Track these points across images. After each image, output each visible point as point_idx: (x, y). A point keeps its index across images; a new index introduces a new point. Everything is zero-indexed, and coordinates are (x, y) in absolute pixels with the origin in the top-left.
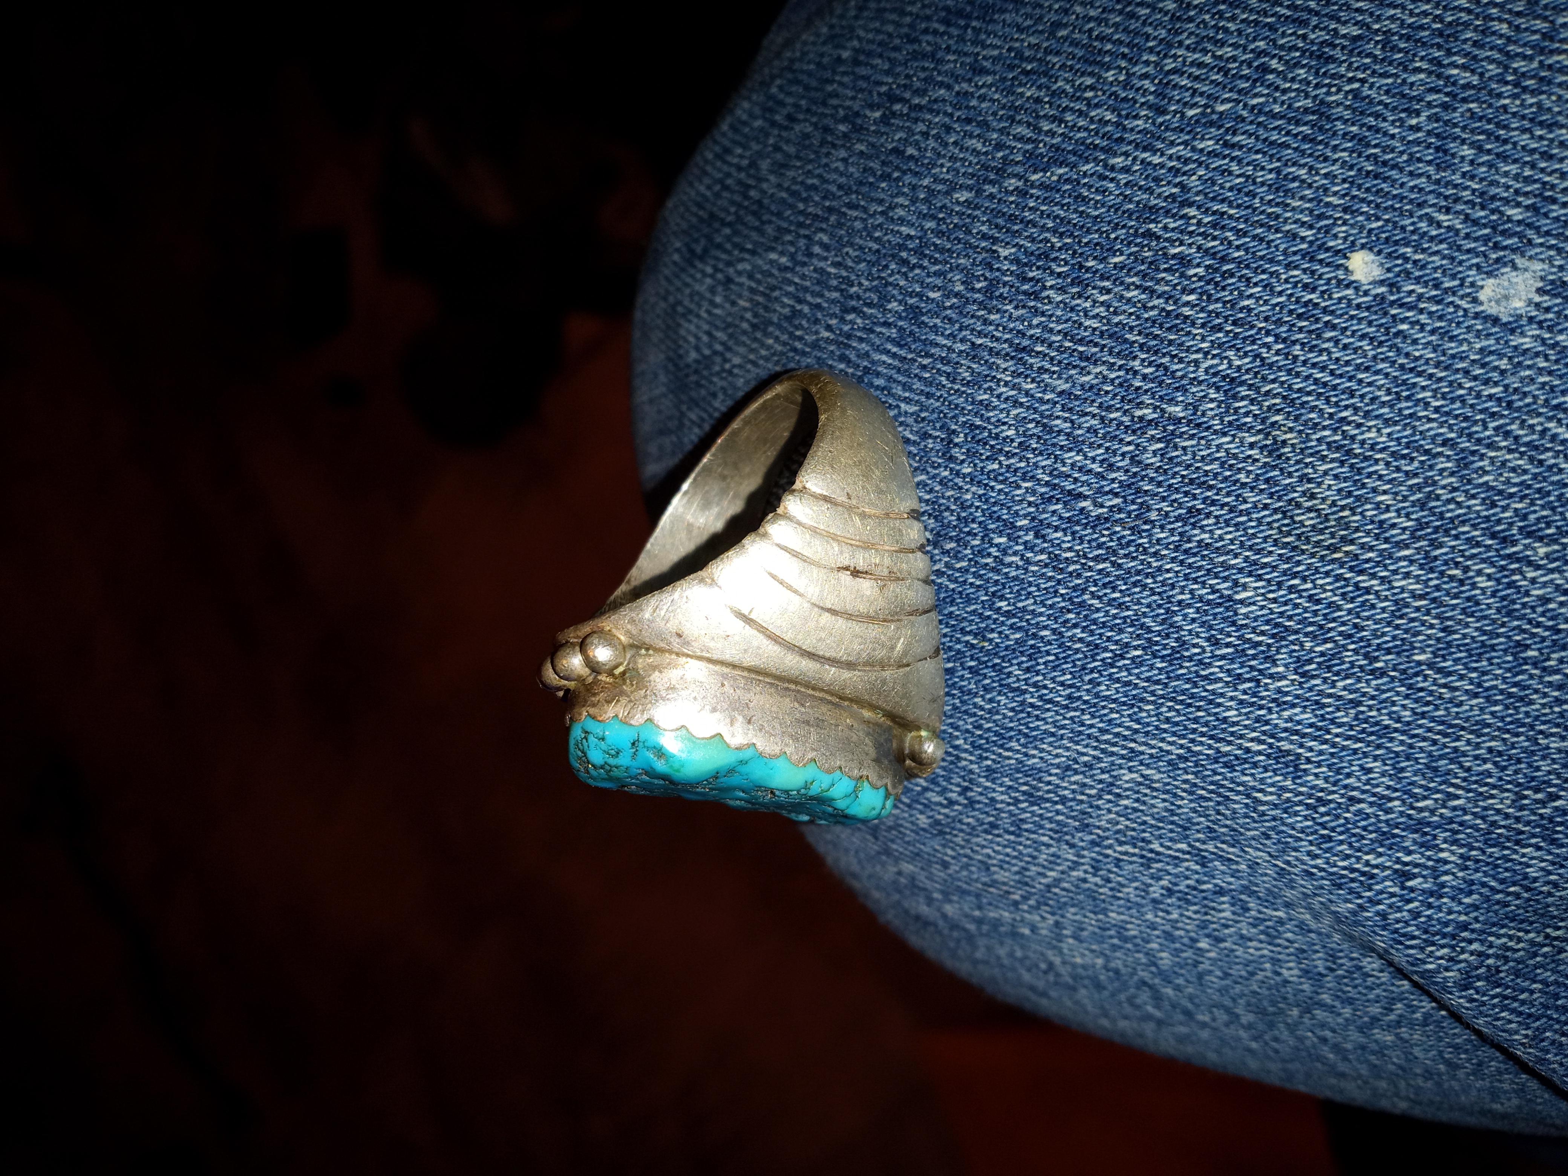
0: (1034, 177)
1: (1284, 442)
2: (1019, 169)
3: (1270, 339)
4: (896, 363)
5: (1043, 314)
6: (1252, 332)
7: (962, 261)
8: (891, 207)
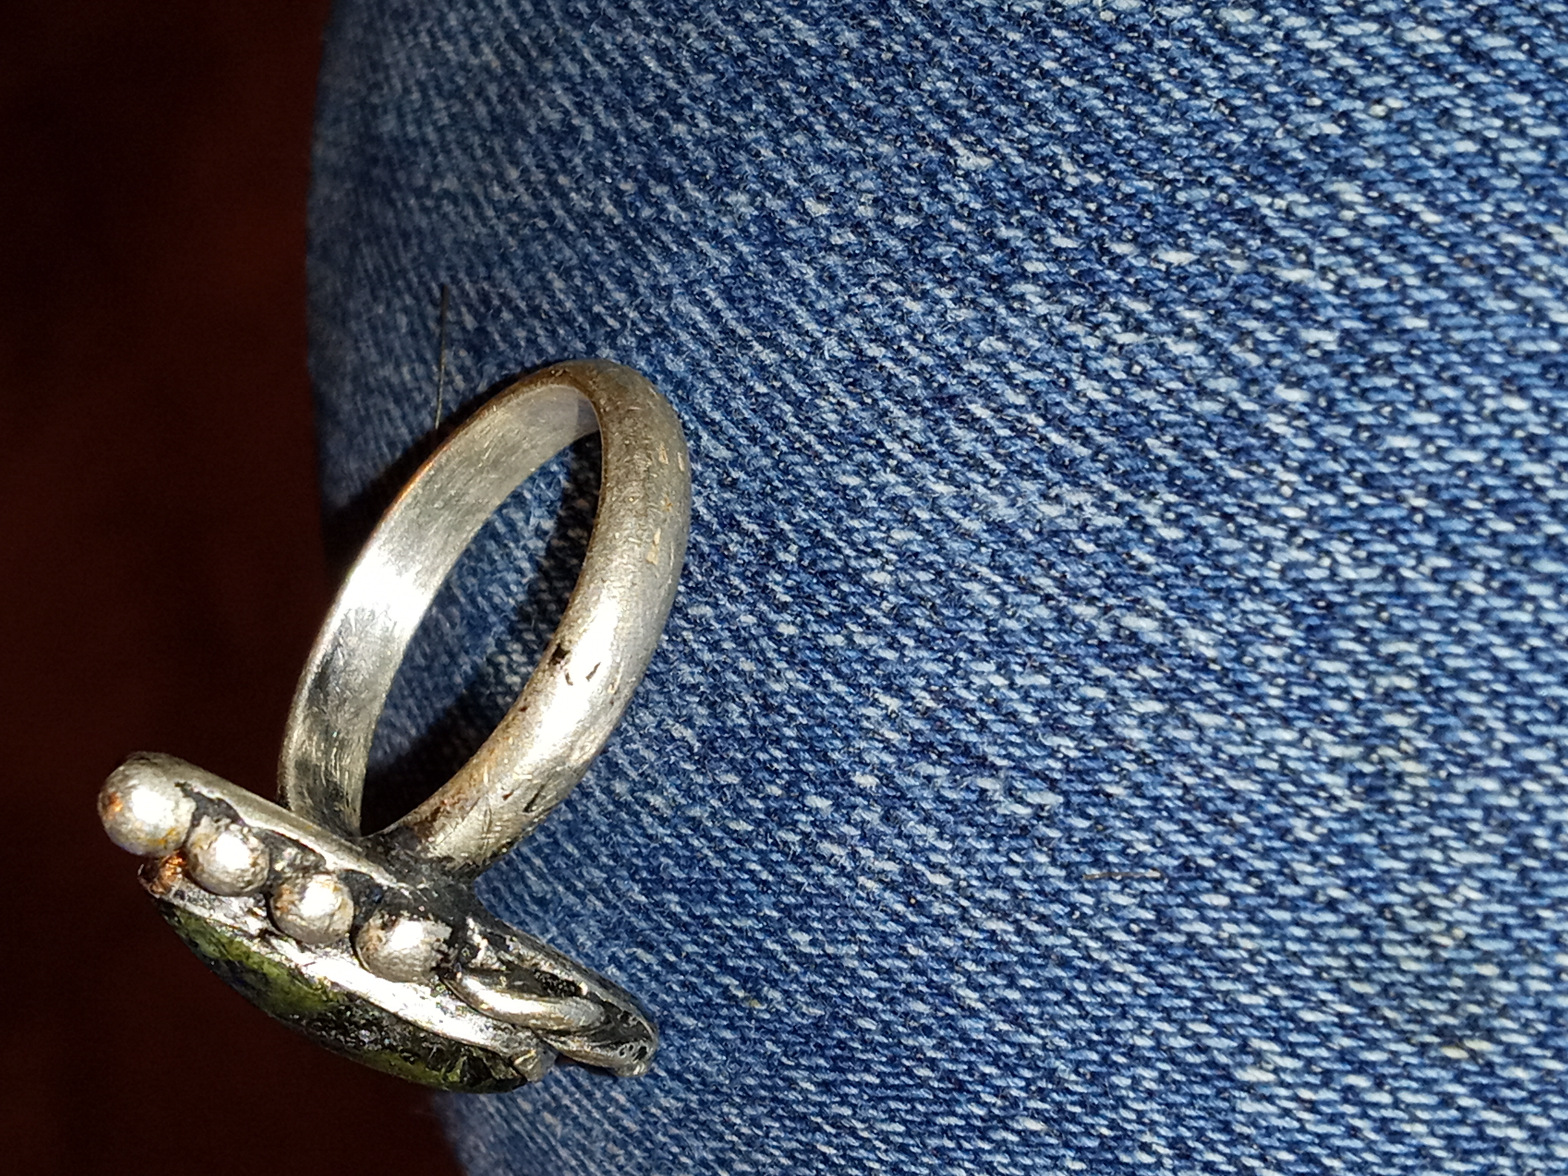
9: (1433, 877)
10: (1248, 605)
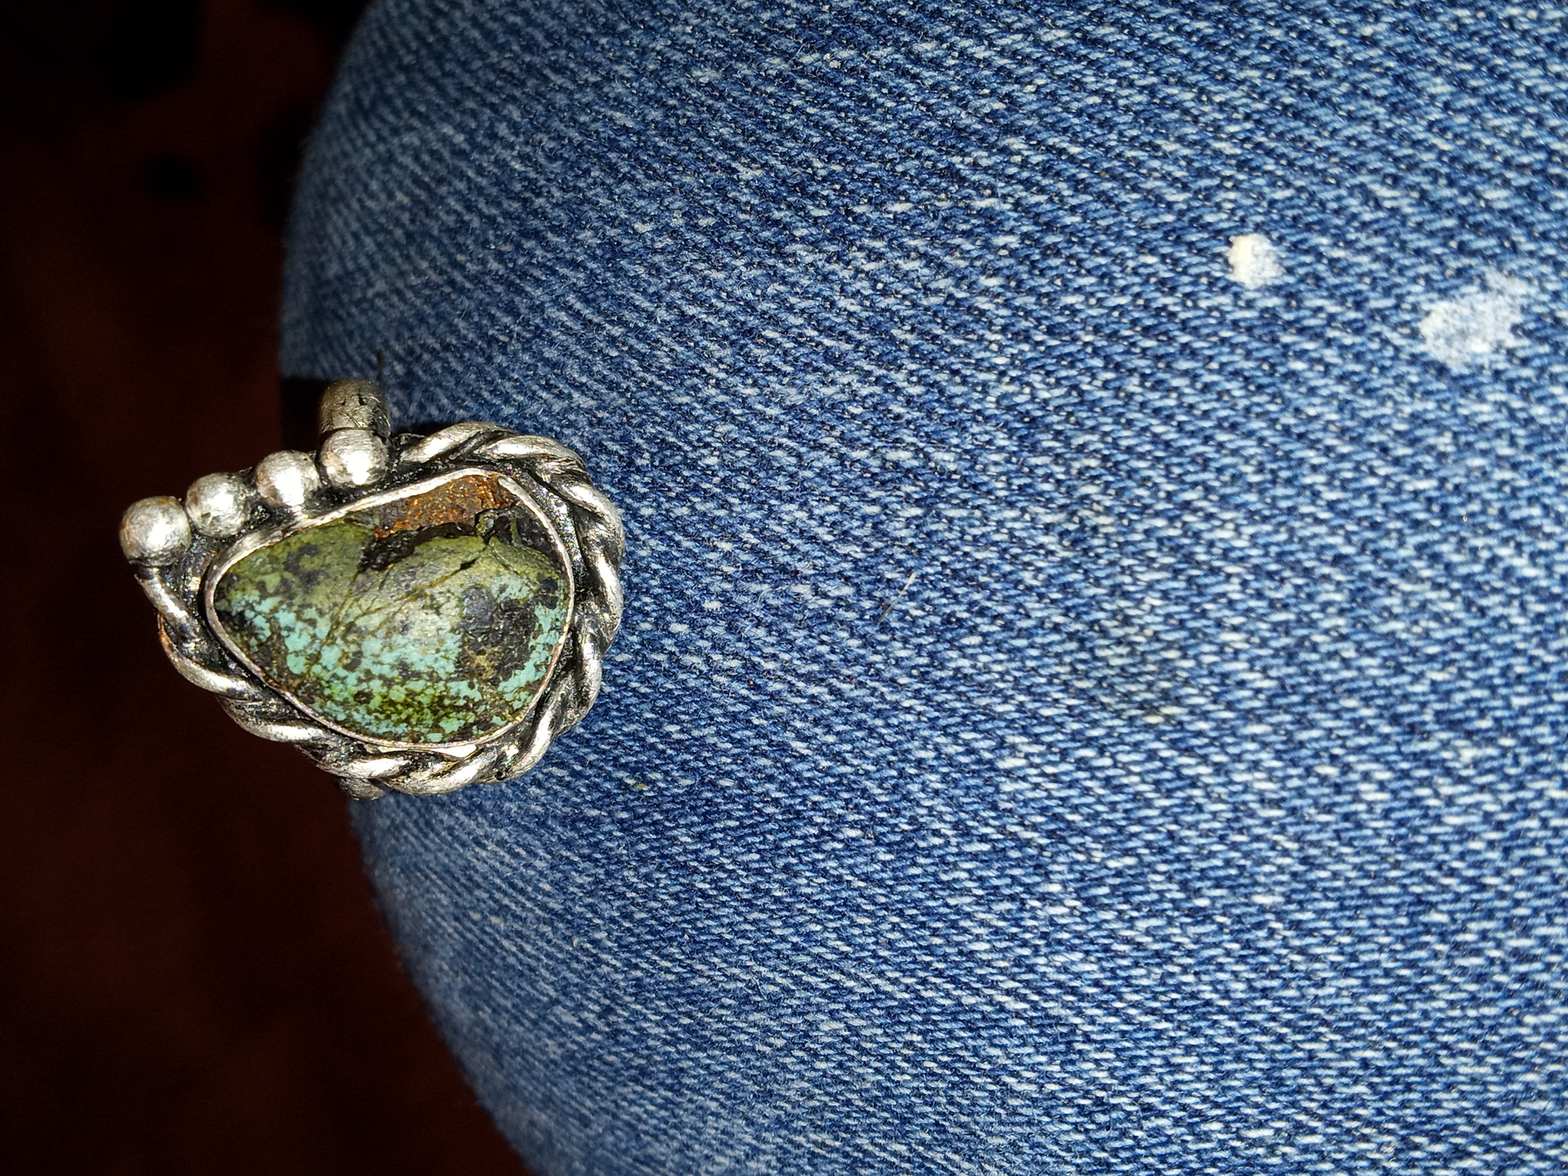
0: (807, 59)
1: (1095, 529)
2: (787, 43)
3: (1098, 362)
4: (577, 327)
5: (783, 280)
6: (1072, 348)
7: (687, 179)
8: (608, 79)
9: (1126, 595)
10: (976, 429)
